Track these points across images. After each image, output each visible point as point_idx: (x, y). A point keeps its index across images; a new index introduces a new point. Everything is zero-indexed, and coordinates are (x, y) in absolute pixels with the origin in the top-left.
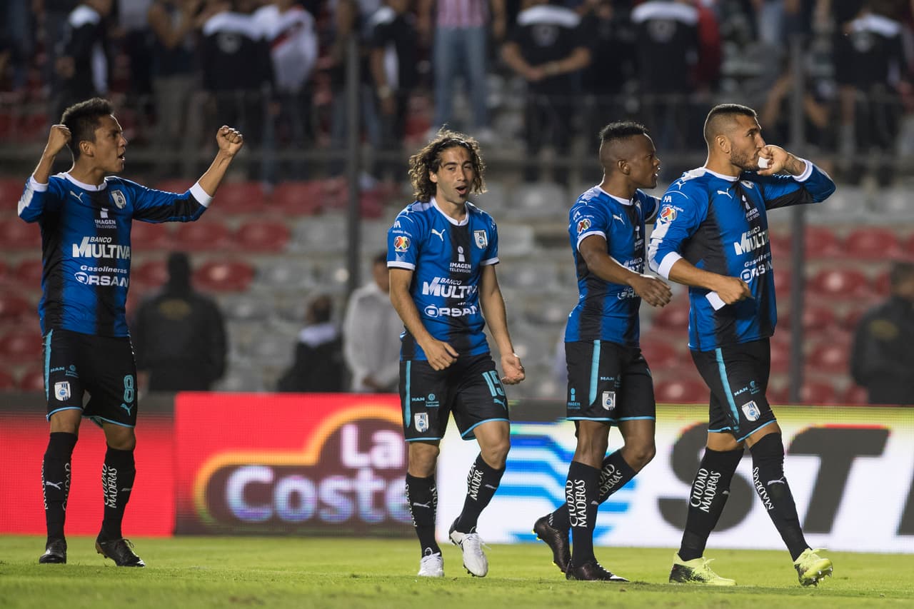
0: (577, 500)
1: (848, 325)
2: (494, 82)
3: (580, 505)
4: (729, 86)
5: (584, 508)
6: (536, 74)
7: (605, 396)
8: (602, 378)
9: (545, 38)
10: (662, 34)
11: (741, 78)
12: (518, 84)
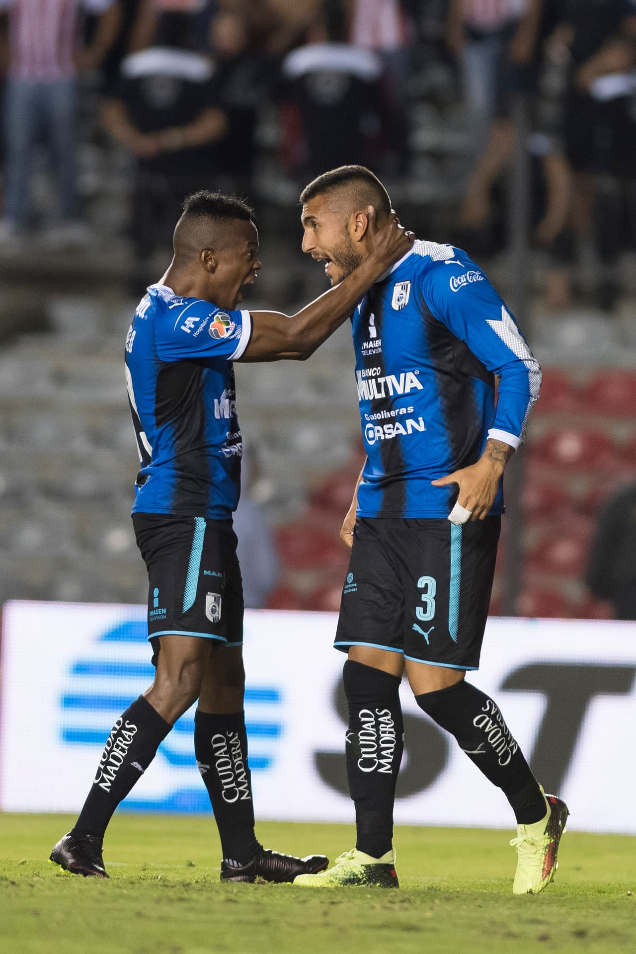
0: (115, 749)
1: (586, 508)
2: (88, 157)
3: (114, 757)
4: (423, 168)
5: (118, 764)
6: (148, 145)
7: (210, 599)
8: (205, 572)
9: (162, 95)
10: (328, 91)
11: (437, 156)
12: (122, 160)
